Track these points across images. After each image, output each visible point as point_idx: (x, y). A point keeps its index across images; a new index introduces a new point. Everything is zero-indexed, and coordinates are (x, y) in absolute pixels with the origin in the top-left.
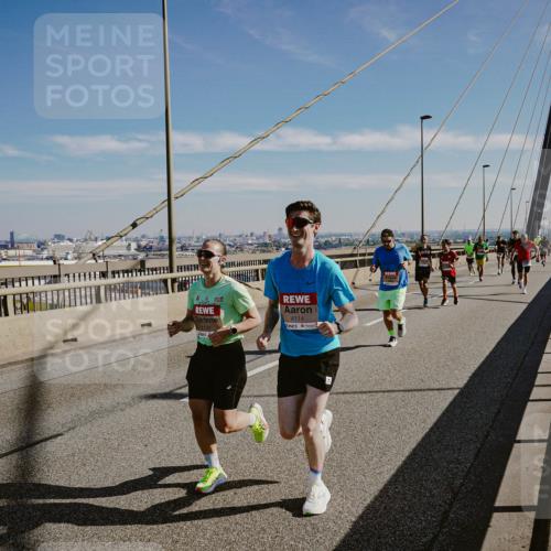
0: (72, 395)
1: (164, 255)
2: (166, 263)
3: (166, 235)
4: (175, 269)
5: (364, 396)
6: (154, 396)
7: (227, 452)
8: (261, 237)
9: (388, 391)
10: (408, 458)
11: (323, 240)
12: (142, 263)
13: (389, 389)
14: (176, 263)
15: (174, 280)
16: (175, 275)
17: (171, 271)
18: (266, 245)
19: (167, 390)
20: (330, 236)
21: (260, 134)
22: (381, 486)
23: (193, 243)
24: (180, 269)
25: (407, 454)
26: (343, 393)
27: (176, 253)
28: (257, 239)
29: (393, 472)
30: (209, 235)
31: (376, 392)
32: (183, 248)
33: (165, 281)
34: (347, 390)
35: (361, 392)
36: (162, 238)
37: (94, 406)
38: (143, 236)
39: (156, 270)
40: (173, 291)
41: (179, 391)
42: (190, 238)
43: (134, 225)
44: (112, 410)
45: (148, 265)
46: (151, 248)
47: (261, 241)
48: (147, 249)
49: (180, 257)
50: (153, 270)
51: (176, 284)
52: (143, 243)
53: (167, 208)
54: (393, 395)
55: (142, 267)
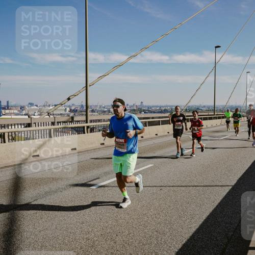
0: (36, 184)
1: (83, 114)
2: (84, 118)
3: (84, 104)
4: (89, 121)
5: (183, 188)
6: (77, 185)
7: (113, 215)
8: (132, 106)
9: (195, 186)
10: (205, 220)
11: (163, 109)
12: (72, 118)
13: (196, 185)
14: (90, 118)
15: (88, 127)
16: (89, 124)
17: (87, 123)
18: (134, 110)
19: (83, 182)
20: (167, 106)
21: (133, 54)
22: (191, 234)
23: (98, 109)
24: (91, 121)
25: (205, 218)
26: (173, 186)
27: (89, 113)
28: (130, 107)
29: (197, 227)
30: (106, 105)
31: (190, 186)
32: (93, 111)
33: (84, 127)
34: (174, 185)
35: (181, 186)
36: (82, 106)
37: (47, 189)
38: (73, 105)
39: (79, 121)
40: (87, 133)
41: (89, 183)
42: (96, 106)
43: (69, 99)
44: (56, 192)
45: (75, 119)
46: (77, 110)
47: (132, 108)
48: (75, 111)
49: (91, 115)
50: (77, 121)
51: (89, 129)
52: (73, 108)
53: (85, 91)
54: (198, 188)
55: (72, 120)
